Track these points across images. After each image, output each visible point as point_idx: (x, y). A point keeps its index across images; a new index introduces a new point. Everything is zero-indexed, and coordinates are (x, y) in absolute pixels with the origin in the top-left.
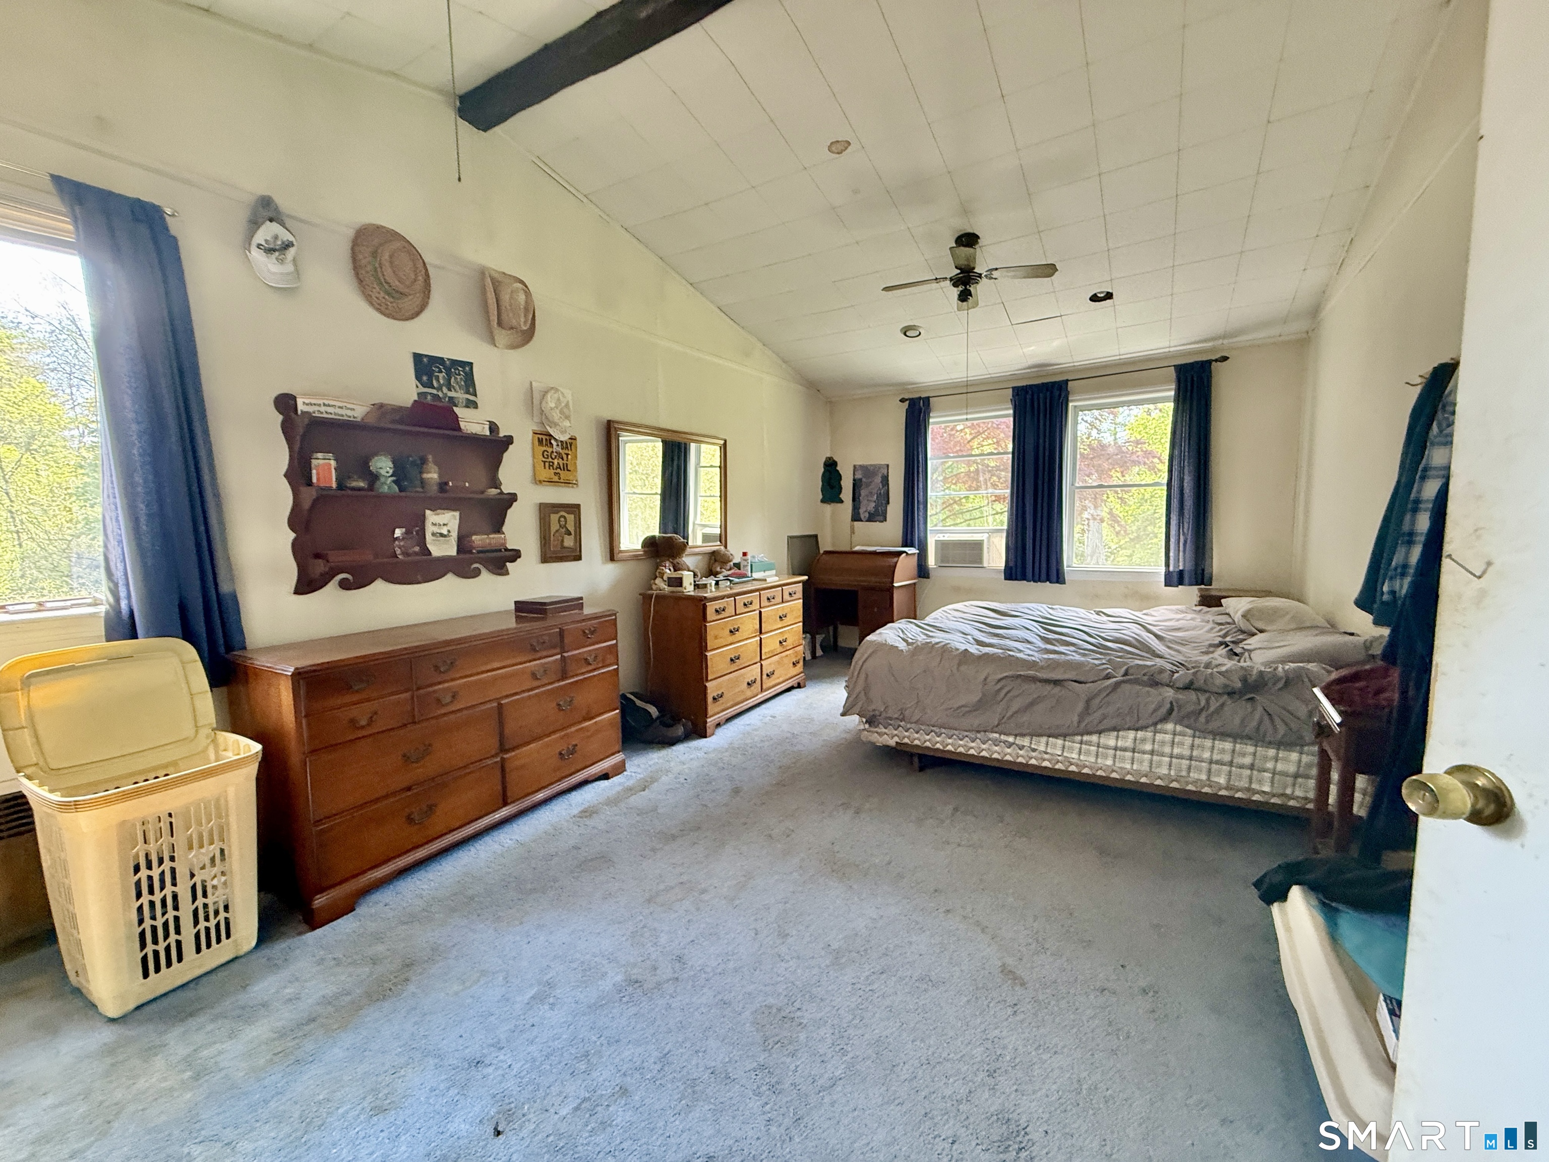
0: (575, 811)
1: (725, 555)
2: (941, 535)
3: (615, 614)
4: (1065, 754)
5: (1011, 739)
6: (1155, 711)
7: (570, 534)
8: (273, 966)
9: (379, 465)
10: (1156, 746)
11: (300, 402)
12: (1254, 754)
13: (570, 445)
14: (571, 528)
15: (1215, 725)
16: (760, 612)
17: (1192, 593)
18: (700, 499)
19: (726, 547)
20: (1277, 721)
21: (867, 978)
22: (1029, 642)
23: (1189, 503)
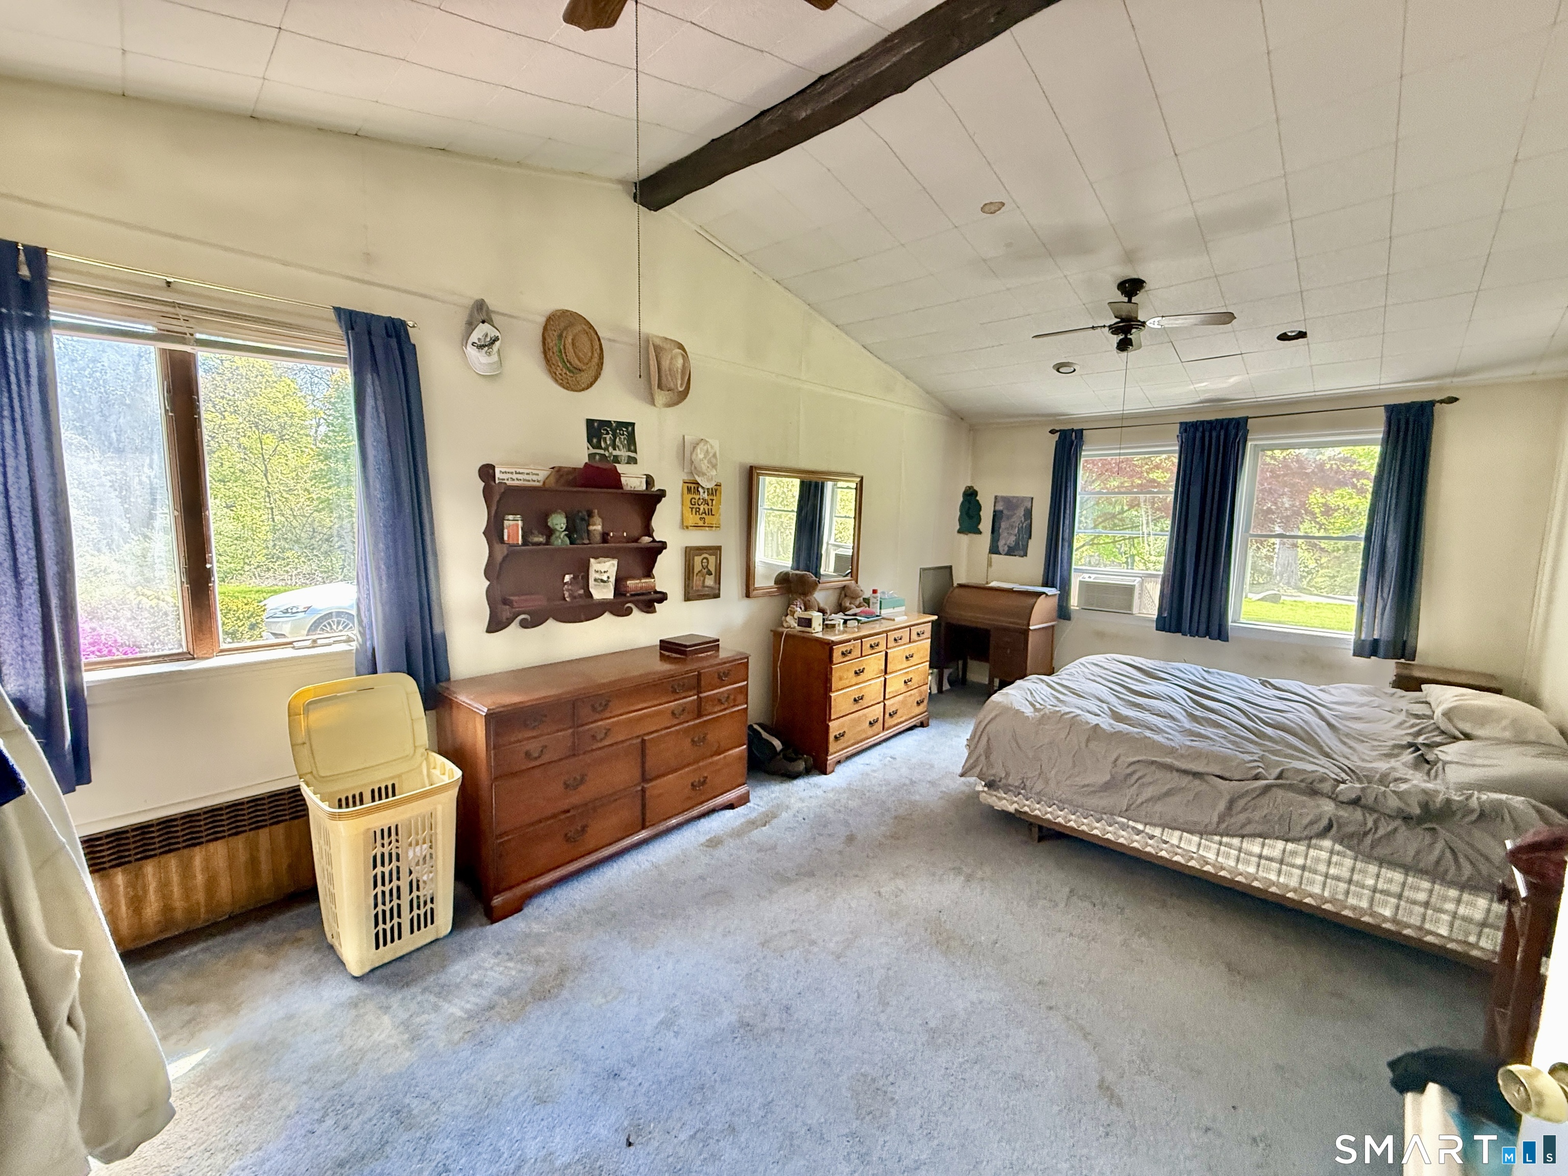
0: (703, 839)
1: (855, 590)
2: (1086, 576)
3: (747, 658)
4: (1201, 852)
5: (1140, 827)
6: (1312, 823)
7: (710, 573)
8: (462, 952)
9: (555, 522)
10: (1309, 862)
11: (497, 470)
12: (1431, 892)
13: (714, 491)
14: (712, 568)
15: (1379, 851)
16: (886, 653)
17: (1389, 668)
18: (835, 519)
19: (857, 582)
20: (1462, 860)
21: (961, 1065)
22: (1173, 718)
23: (1392, 563)
